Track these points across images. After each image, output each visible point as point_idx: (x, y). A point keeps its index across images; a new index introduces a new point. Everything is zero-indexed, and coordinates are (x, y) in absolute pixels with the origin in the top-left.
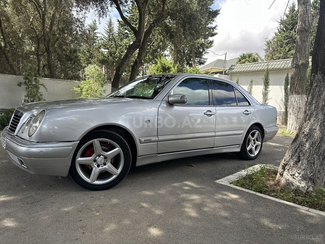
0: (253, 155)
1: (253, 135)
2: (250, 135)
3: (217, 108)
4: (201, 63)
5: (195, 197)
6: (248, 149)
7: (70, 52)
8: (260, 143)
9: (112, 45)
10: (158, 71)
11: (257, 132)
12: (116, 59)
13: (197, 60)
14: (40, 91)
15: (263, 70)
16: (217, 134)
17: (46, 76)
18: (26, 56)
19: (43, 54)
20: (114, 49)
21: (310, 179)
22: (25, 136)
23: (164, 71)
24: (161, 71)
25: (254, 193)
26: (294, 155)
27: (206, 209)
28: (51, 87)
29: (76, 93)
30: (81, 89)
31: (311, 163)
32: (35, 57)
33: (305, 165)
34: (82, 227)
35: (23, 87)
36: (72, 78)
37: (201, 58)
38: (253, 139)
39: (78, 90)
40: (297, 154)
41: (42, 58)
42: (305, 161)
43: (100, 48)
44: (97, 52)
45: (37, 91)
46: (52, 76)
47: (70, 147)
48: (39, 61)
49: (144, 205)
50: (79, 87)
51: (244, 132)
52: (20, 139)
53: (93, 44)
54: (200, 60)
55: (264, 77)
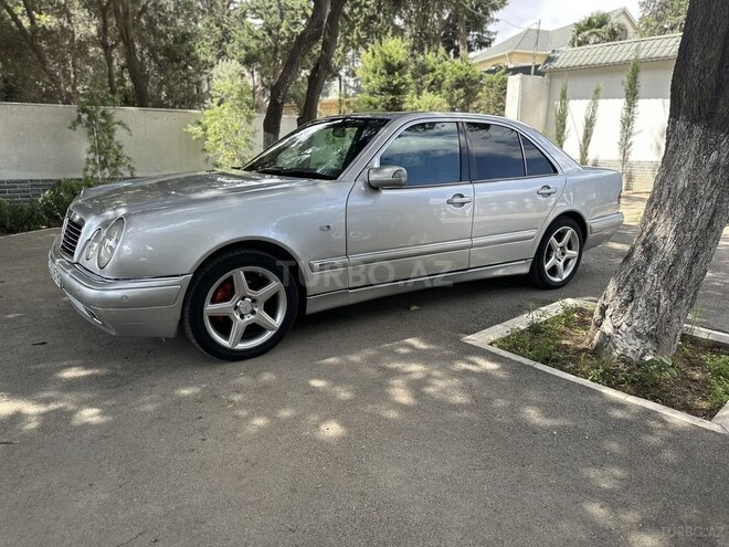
0: (558, 280)
1: (559, 237)
2: (553, 238)
3: (476, 186)
4: (483, 44)
5: (416, 368)
6: (546, 266)
7: (175, 41)
8: (575, 253)
9: (271, 7)
10: (375, 72)
11: (570, 231)
12: (283, 43)
13: (473, 36)
14: (116, 138)
15: (627, 63)
16: (476, 241)
17: (127, 102)
18: (80, 48)
19: (117, 44)
20: (276, 18)
21: (650, 336)
22: (93, 264)
23: (389, 73)
24: (383, 74)
25: (531, 363)
26: (622, 288)
27: (430, 390)
28: (139, 128)
29: (194, 137)
30: (205, 129)
31: (653, 305)
32: (100, 50)
33: (640, 309)
34: (202, 430)
35: (81, 130)
36: (183, 103)
37: (483, 32)
38: (561, 244)
39: (198, 130)
40: (628, 287)
41: (116, 53)
42: (642, 302)
43: (244, 15)
44: (238, 25)
45: (111, 137)
46: (139, 98)
47: (175, 285)
48: (110, 60)
49: (316, 383)
50: (199, 123)
51: (537, 234)
52: (85, 271)
53: (228, 6)
54: (478, 36)
55: (625, 79)
